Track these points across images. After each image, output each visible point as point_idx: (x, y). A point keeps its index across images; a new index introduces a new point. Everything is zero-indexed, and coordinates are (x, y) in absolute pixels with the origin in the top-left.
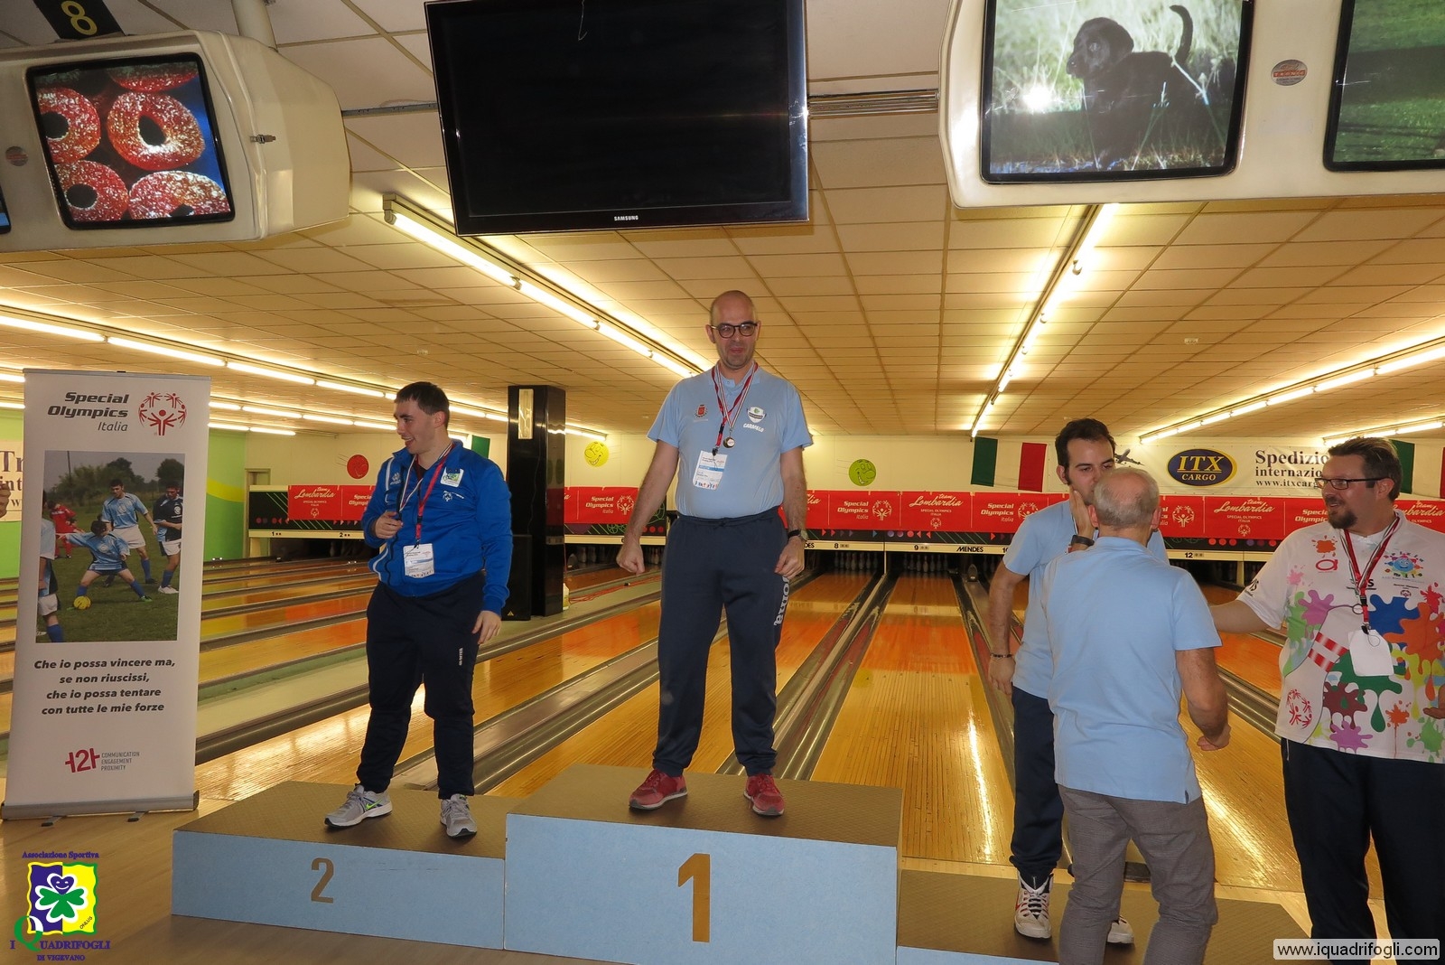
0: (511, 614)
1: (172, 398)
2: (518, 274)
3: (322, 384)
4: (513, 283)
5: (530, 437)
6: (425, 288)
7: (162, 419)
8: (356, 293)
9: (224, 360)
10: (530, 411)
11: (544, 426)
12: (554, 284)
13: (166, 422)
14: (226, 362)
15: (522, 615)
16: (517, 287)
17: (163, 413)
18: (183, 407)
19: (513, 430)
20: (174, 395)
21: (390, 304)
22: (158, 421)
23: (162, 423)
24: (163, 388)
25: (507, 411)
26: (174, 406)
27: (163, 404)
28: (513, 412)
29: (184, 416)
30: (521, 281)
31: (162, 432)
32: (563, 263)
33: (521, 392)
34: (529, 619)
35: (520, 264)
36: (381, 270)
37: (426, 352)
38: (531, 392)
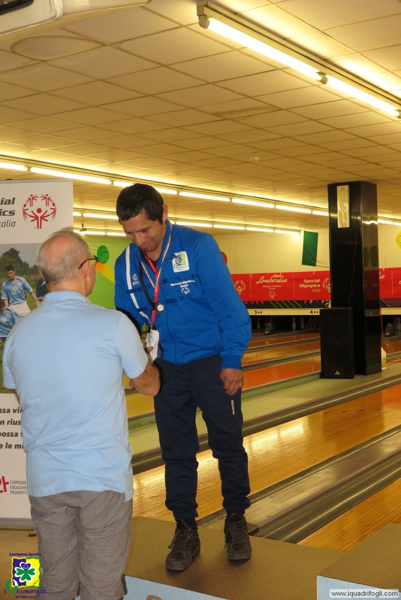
0: (337, 373)
1: (46, 198)
2: (323, 70)
3: (183, 194)
4: (320, 78)
5: (348, 226)
6: (248, 97)
7: (39, 215)
8: (194, 109)
9: (111, 180)
10: (347, 205)
11: (359, 218)
12: (358, 77)
13: (42, 217)
14: (113, 181)
15: (347, 374)
16: (324, 81)
17: (39, 211)
18: (54, 205)
19: (333, 223)
20: (47, 195)
21: (221, 116)
22: (37, 218)
23: (39, 219)
24: (39, 189)
25: (327, 207)
26: (47, 204)
27: (39, 204)
28: (333, 207)
29: (55, 212)
30: (327, 76)
31: (39, 226)
32: (363, 53)
33: (339, 188)
34: (352, 377)
35: (325, 60)
36: (209, 83)
37: (257, 158)
38: (347, 187)
